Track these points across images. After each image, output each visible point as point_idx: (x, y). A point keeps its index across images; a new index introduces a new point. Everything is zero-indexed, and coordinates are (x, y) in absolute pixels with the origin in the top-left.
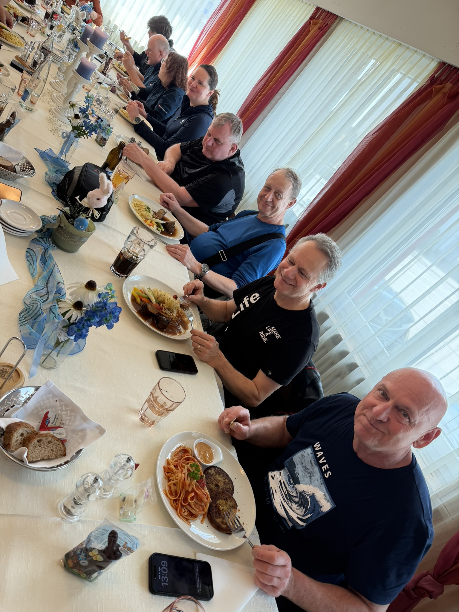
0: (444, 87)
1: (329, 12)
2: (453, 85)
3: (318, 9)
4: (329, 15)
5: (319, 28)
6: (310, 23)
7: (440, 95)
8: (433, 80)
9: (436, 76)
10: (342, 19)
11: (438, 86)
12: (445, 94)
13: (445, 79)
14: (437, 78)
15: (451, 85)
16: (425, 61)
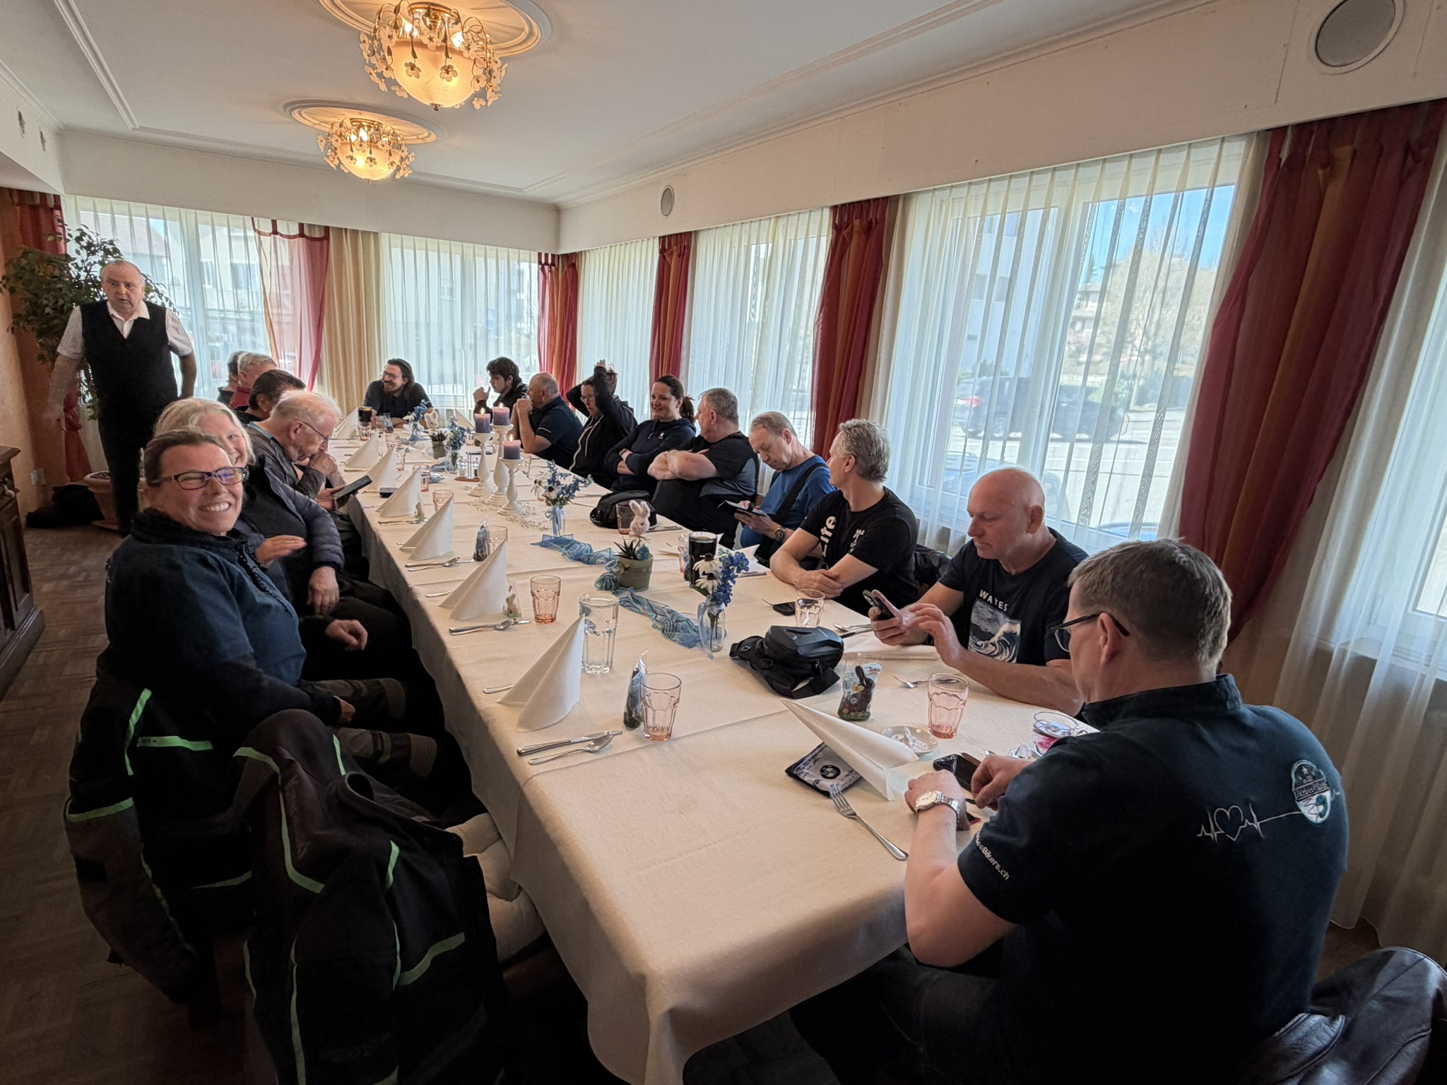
0: (853, 227)
1: (677, 235)
2: (860, 218)
3: (662, 239)
4: (679, 237)
5: (679, 256)
6: (664, 257)
7: (855, 237)
8: (837, 228)
9: (837, 222)
10: (696, 232)
11: (848, 230)
12: (859, 233)
13: (848, 219)
14: (840, 222)
15: (858, 220)
16: (816, 216)
